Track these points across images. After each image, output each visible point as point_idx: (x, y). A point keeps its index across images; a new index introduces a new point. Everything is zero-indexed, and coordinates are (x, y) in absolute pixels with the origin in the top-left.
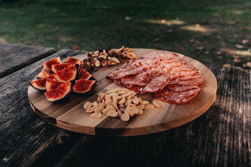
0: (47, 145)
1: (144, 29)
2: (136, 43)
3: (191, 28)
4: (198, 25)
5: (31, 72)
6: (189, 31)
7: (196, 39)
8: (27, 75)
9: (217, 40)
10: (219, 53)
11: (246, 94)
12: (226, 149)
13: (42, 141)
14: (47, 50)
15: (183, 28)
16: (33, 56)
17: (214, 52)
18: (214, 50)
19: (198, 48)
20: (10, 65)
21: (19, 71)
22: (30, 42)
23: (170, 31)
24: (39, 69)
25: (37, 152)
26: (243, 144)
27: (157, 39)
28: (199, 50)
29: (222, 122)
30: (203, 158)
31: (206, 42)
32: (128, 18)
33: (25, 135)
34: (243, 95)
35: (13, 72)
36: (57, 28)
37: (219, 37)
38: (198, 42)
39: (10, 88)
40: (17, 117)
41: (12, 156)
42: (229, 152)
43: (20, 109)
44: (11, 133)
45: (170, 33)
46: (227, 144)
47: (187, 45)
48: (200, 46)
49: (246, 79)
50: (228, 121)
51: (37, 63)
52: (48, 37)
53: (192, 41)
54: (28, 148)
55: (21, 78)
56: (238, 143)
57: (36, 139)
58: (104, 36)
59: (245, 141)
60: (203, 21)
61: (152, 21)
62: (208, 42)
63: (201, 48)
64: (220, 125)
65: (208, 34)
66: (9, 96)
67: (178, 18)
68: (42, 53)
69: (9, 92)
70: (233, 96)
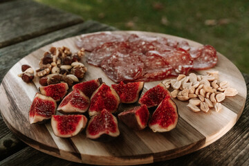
35: (21, 41)
55: (19, 53)
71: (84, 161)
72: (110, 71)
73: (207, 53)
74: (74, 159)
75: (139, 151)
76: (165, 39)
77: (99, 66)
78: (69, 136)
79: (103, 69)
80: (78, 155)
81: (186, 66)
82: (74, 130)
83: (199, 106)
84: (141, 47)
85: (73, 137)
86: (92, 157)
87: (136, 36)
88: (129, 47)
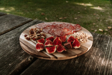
0: (25, 61)
1: (74, 7)
2: (69, 14)
3: (95, 8)
4: (99, 7)
5: (22, 29)
6: (94, 9)
7: (97, 13)
8: (20, 30)
9: (107, 14)
10: (107, 21)
11: (104, 47)
12: (89, 70)
13: (23, 59)
14: (29, 19)
15: (92, 8)
16: (23, 22)
17: (105, 20)
18: (105, 19)
19: (97, 18)
20: (14, 25)
21: (17, 29)
22: (24, 10)
23: (85, 9)
24: (25, 28)
25: (21, 63)
26: (96, 69)
27: (79, 13)
28: (97, 19)
29: (91, 59)
30: (79, 72)
31: (101, 15)
32: (67, 2)
33: (17, 56)
34: (103, 48)
35: (15, 28)
36: (36, 4)
37: (108, 13)
38: (97, 15)
39: (13, 36)
40: (15, 48)
41: (12, 63)
42: (90, 71)
43: (16, 45)
44: (13, 55)
45: (85, 10)
46: (90, 68)
47: (92, 16)
48: (98, 17)
49: (107, 40)
50: (93, 58)
51: (24, 25)
52: (32, 8)
53: (95, 14)
54: (18, 61)
55: (18, 32)
56: (94, 68)
57: (21, 58)
58: (55, 10)
59: (97, 67)
60: (102, 5)
61: (78, 4)
62: (102, 15)
63: (98, 18)
64: (90, 60)
65: (103, 11)
66: (13, 39)
67: (90, 3)
68: (27, 20)
69: (13, 37)
70: (99, 48)
71: (58, 59)
72: (52, 34)
73: (78, 26)
74: (55, 59)
75: (73, 54)
76: (64, 23)
77: (48, 33)
78: (52, 53)
79: (50, 34)
80: (56, 58)
81: (74, 30)
82: (54, 51)
83: (83, 40)
84: (58, 26)
85: (53, 53)
86: (61, 58)
87: (55, 23)
88: (55, 27)
